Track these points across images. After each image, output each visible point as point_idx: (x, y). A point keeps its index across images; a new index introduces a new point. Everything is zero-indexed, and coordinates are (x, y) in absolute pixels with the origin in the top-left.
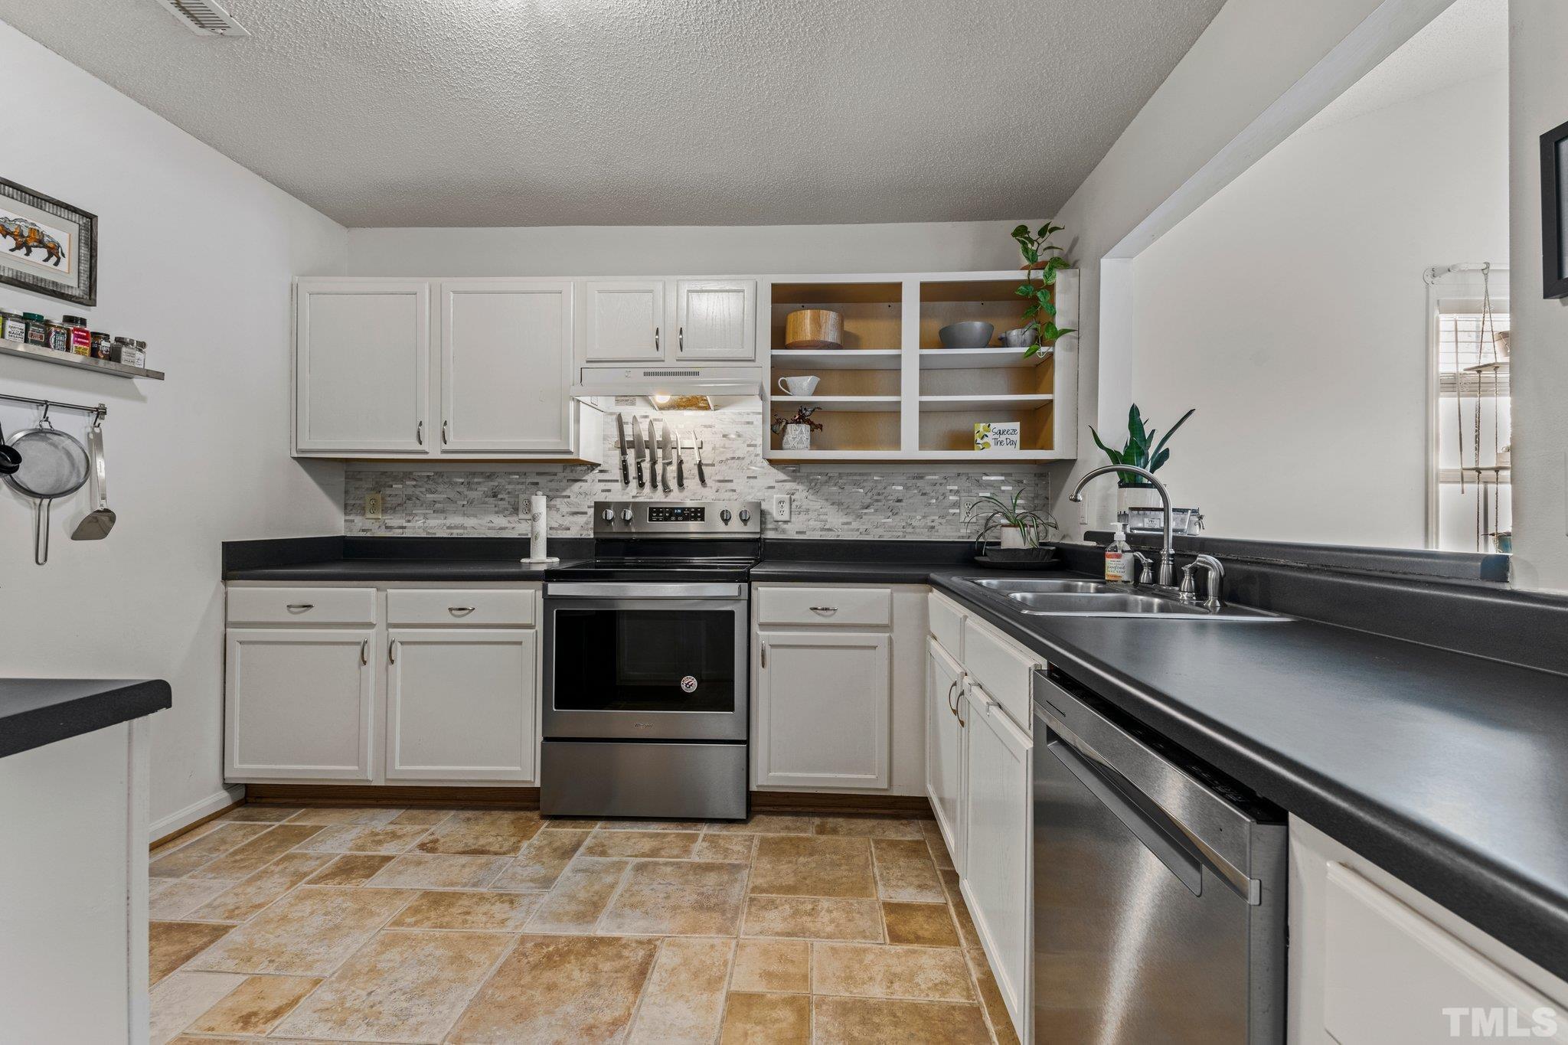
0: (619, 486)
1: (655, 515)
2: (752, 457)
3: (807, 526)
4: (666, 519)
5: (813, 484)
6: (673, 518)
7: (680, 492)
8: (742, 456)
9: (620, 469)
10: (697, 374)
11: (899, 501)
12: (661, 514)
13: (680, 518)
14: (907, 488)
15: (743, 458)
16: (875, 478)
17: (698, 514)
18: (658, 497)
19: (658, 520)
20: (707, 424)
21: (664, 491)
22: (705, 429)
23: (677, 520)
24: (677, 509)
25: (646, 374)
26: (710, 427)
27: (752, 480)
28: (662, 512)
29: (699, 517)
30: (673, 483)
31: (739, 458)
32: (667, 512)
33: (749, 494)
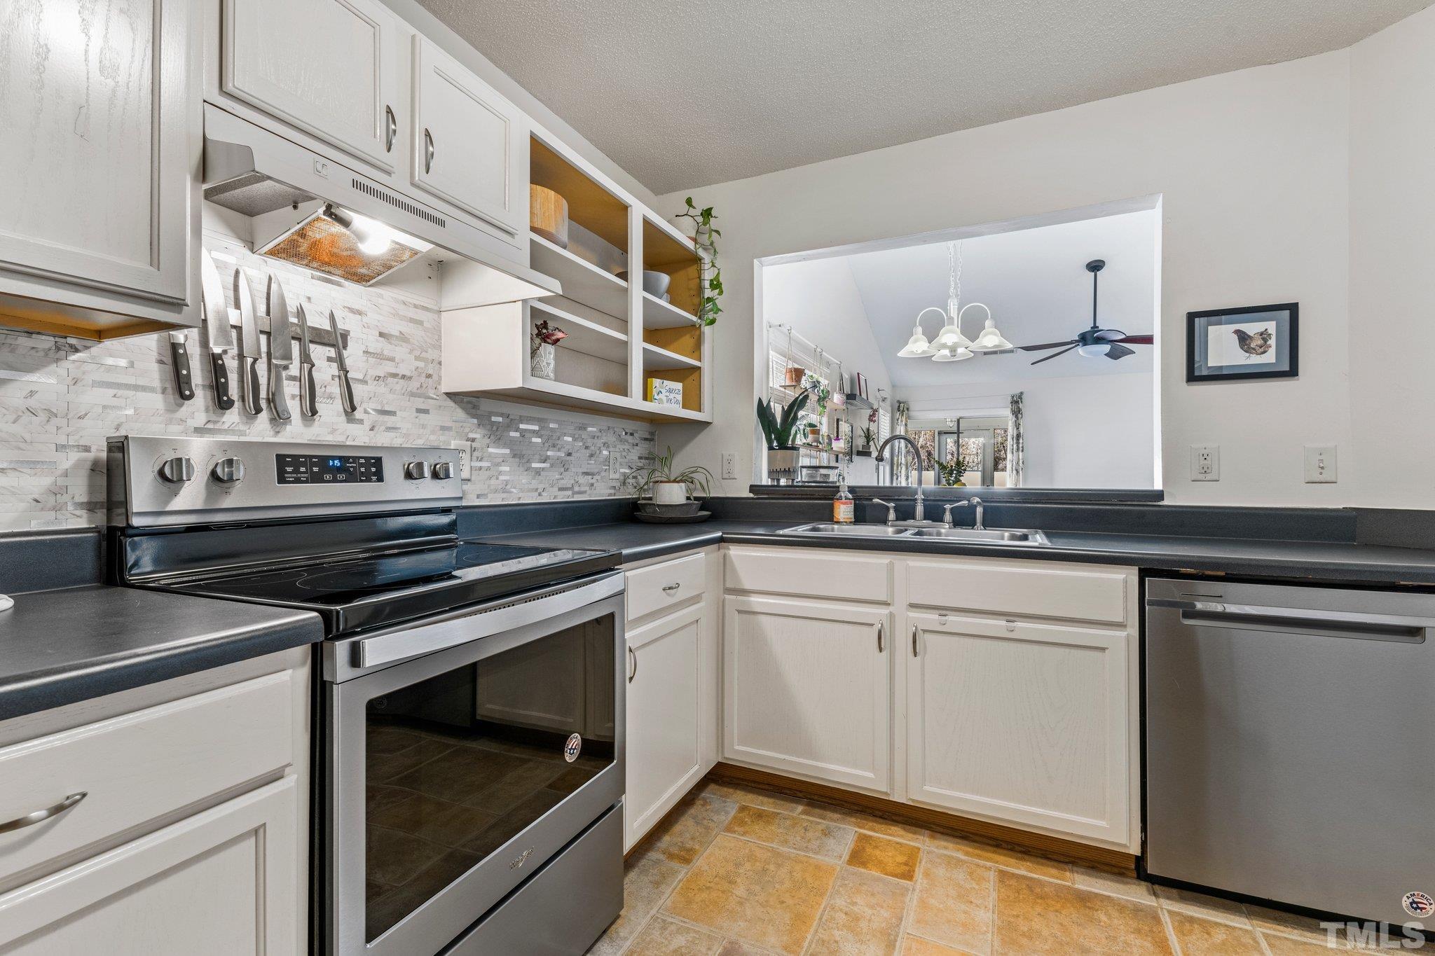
0: (156, 401)
1: (289, 469)
2: (423, 379)
4: (316, 479)
5: (495, 428)
6: (327, 477)
7: (306, 426)
8: (408, 373)
9: (161, 362)
10: (442, 223)
11: (569, 454)
12: (303, 469)
13: (341, 476)
15: (410, 378)
16: (552, 425)
17: (370, 469)
19: (298, 481)
20: (356, 307)
21: (272, 420)
22: (351, 315)
23: (335, 480)
24: (333, 458)
25: (355, 184)
26: (359, 313)
27: (422, 416)
28: (304, 464)
29: (374, 474)
30: (293, 407)
31: (404, 377)
32: (315, 464)
33: (419, 437)
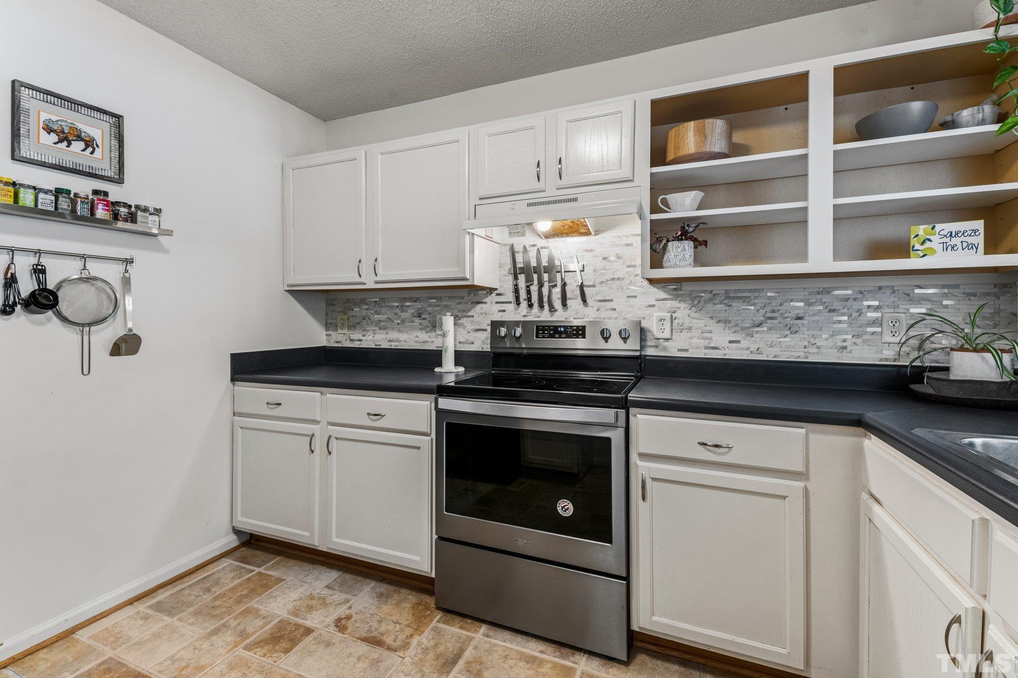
0: (512, 307)
1: (541, 332)
2: (632, 278)
3: (690, 344)
4: (552, 336)
5: (696, 302)
6: (557, 336)
7: (564, 311)
8: (621, 277)
9: (513, 292)
10: (576, 200)
11: (799, 318)
12: (546, 332)
13: (564, 335)
14: (809, 304)
15: (623, 279)
16: (769, 294)
17: (579, 332)
18: (545, 316)
19: (544, 337)
20: (589, 248)
21: (550, 311)
22: (587, 253)
23: (560, 337)
24: (561, 327)
25: (529, 205)
26: (591, 251)
27: (631, 300)
28: (546, 330)
29: (580, 335)
30: (557, 304)
31: (618, 279)
32: (551, 330)
33: (629, 312)
